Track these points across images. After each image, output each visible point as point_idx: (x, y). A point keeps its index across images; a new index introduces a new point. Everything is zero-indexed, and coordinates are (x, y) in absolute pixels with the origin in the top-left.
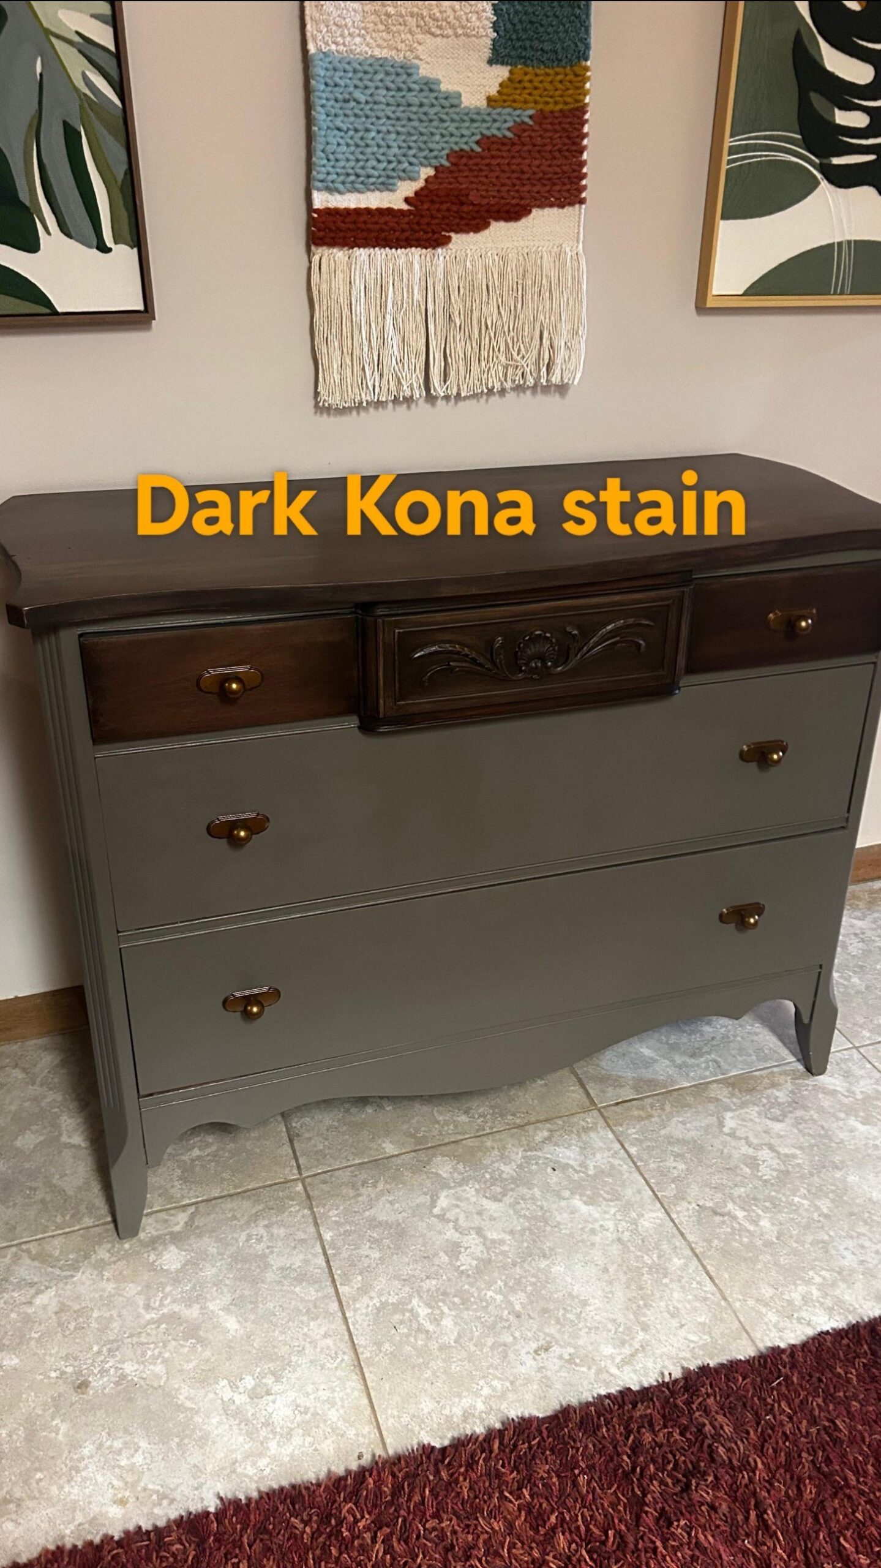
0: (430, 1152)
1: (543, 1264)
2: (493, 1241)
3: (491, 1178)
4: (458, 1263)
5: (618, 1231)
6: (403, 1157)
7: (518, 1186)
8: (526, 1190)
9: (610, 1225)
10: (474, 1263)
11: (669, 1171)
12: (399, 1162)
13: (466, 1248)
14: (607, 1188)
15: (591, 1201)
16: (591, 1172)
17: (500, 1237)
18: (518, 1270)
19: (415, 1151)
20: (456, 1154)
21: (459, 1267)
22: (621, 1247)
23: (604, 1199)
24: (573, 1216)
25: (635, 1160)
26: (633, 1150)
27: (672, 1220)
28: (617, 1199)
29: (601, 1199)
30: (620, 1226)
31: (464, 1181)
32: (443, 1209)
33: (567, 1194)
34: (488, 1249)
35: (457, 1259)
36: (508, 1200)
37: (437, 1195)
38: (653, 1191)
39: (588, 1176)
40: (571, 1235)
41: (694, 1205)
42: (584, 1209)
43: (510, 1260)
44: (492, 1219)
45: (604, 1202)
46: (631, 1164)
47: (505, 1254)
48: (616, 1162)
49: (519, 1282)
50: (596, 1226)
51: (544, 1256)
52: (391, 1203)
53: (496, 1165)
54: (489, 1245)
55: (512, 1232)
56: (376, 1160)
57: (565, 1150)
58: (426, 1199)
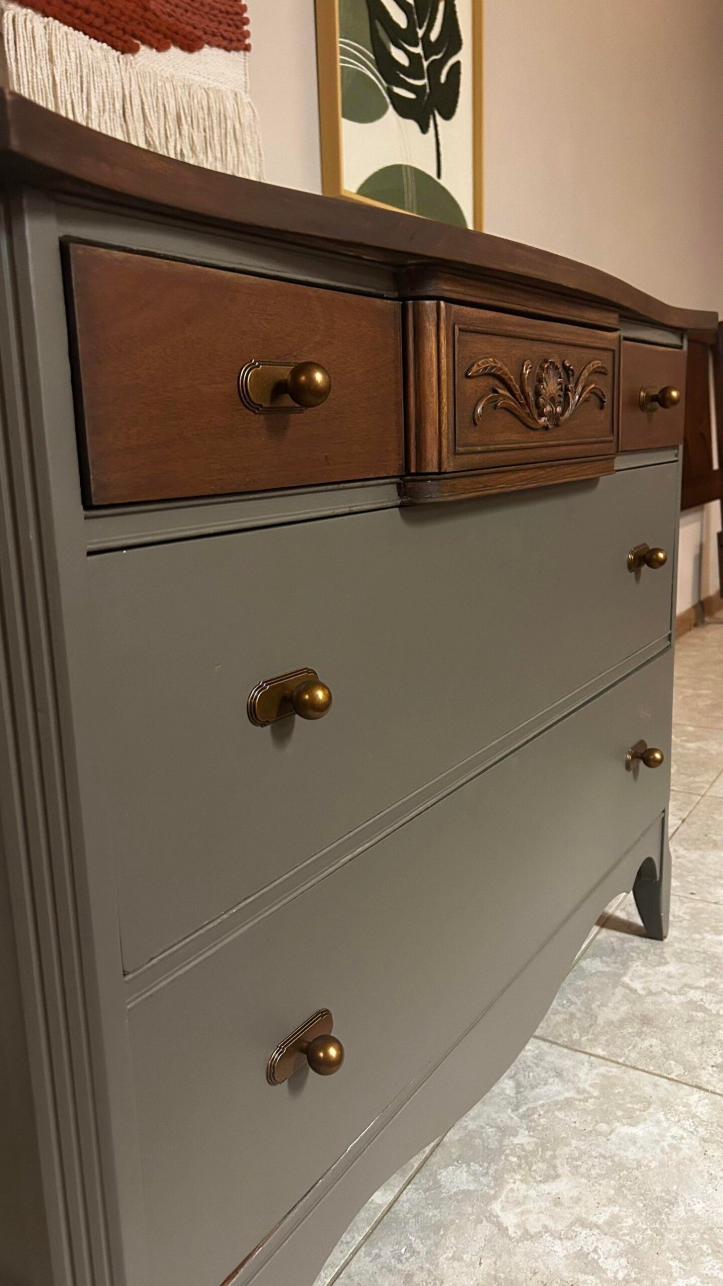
0: (425, 1172)
1: (681, 1211)
2: (609, 1223)
3: (519, 1157)
4: (610, 1275)
5: (692, 1132)
6: (404, 1197)
7: (554, 1151)
8: (567, 1150)
9: (675, 1131)
10: (623, 1261)
11: (652, 1052)
12: (406, 1205)
13: (595, 1251)
14: (628, 1099)
15: (632, 1119)
16: (596, 1093)
17: (608, 1215)
18: (670, 1236)
19: (408, 1183)
20: (454, 1157)
21: (615, 1277)
22: (715, 1145)
23: (640, 1110)
24: (639, 1145)
25: (613, 1059)
26: (600, 1051)
27: (713, 1092)
28: (650, 1104)
29: (638, 1113)
30: (688, 1127)
31: (499, 1181)
32: (518, 1226)
33: (603, 1127)
34: (615, 1235)
35: (605, 1271)
36: (564, 1170)
37: (491, 1214)
38: (666, 1078)
39: (595, 1098)
40: (662, 1165)
41: (710, 1068)
42: (638, 1131)
43: (649, 1232)
44: (577, 1200)
45: (645, 1114)
46: (615, 1065)
47: (634, 1228)
48: (603, 1070)
49: (688, 1249)
50: (669, 1140)
51: (672, 1203)
52: (456, 1258)
53: (506, 1142)
54: (611, 1228)
55: (611, 1201)
56: (379, 1222)
57: (546, 1088)
58: (485, 1229)
